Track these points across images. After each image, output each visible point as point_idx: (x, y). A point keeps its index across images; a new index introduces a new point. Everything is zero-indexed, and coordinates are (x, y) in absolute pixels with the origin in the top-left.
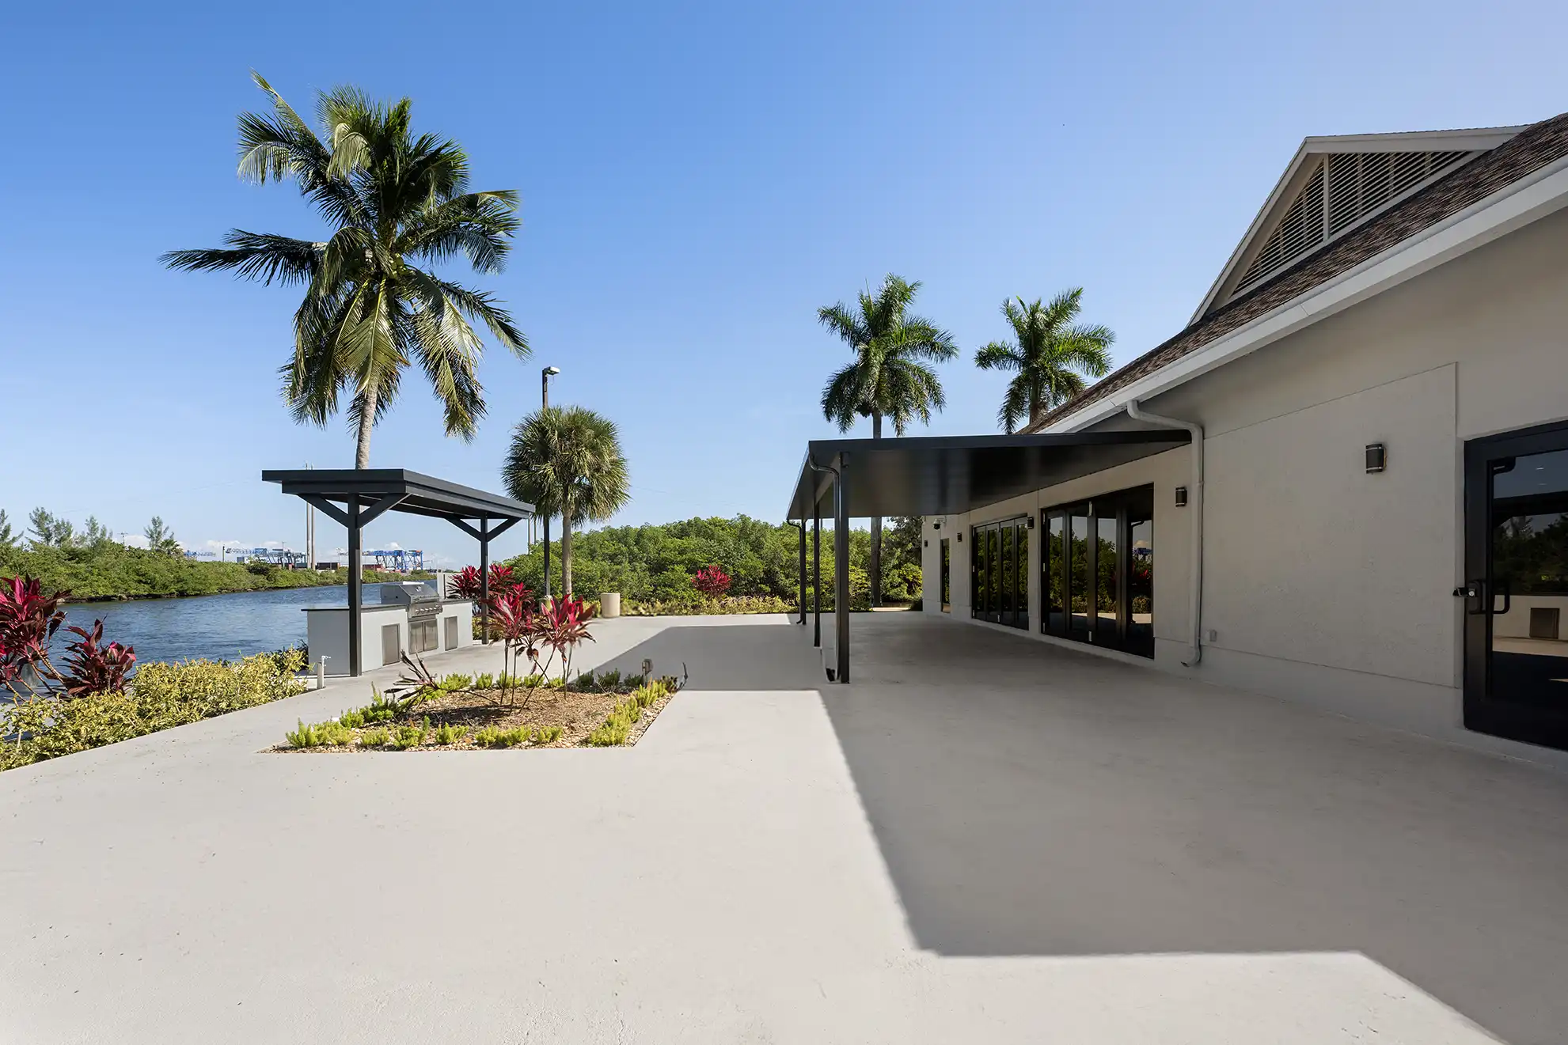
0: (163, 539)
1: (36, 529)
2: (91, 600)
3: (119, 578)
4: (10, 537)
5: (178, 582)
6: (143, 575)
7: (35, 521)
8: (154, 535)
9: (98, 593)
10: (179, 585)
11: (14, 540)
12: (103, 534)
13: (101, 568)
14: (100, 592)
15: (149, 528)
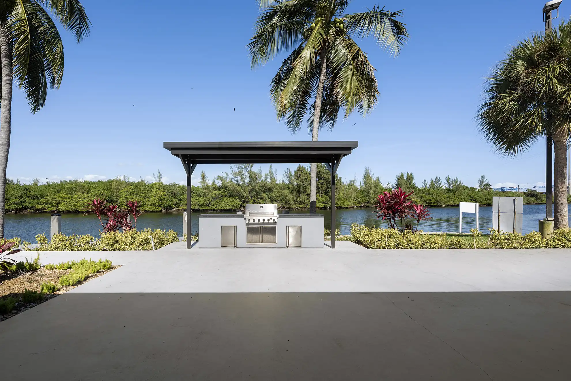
0: (484, 183)
1: (446, 182)
2: (453, 206)
3: (463, 198)
4: (441, 186)
5: (487, 200)
6: (472, 197)
7: (446, 180)
8: (481, 182)
9: (455, 204)
10: (488, 201)
11: (442, 186)
12: (460, 183)
13: (458, 195)
14: (456, 203)
15: (479, 179)
